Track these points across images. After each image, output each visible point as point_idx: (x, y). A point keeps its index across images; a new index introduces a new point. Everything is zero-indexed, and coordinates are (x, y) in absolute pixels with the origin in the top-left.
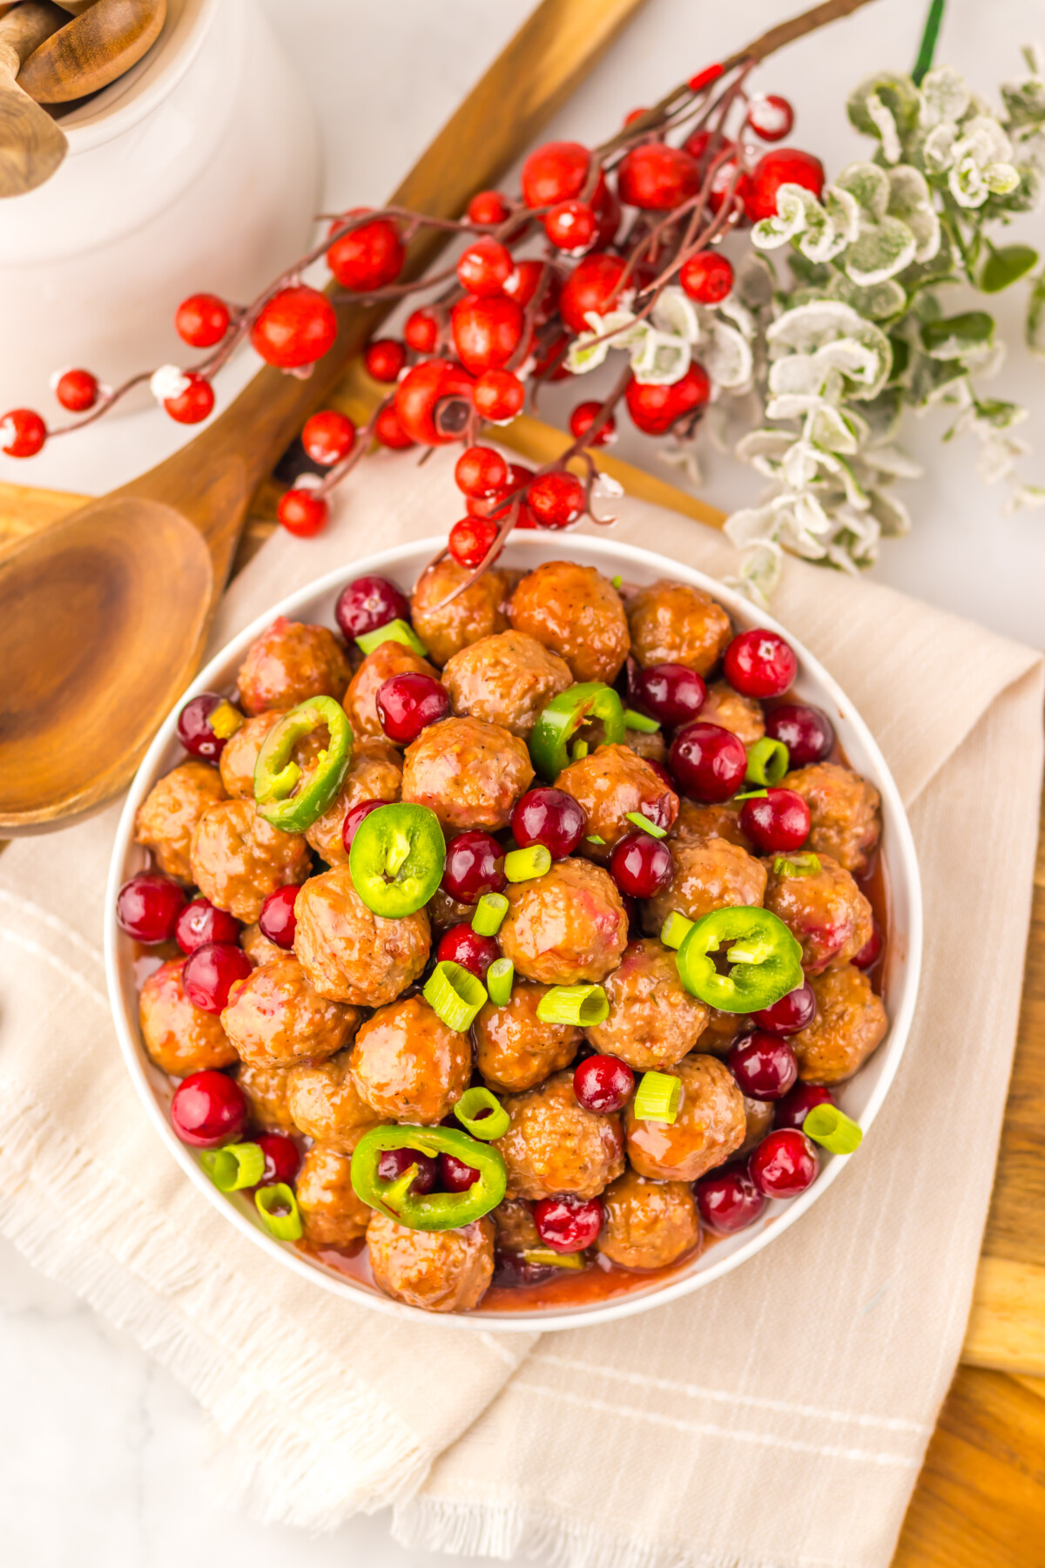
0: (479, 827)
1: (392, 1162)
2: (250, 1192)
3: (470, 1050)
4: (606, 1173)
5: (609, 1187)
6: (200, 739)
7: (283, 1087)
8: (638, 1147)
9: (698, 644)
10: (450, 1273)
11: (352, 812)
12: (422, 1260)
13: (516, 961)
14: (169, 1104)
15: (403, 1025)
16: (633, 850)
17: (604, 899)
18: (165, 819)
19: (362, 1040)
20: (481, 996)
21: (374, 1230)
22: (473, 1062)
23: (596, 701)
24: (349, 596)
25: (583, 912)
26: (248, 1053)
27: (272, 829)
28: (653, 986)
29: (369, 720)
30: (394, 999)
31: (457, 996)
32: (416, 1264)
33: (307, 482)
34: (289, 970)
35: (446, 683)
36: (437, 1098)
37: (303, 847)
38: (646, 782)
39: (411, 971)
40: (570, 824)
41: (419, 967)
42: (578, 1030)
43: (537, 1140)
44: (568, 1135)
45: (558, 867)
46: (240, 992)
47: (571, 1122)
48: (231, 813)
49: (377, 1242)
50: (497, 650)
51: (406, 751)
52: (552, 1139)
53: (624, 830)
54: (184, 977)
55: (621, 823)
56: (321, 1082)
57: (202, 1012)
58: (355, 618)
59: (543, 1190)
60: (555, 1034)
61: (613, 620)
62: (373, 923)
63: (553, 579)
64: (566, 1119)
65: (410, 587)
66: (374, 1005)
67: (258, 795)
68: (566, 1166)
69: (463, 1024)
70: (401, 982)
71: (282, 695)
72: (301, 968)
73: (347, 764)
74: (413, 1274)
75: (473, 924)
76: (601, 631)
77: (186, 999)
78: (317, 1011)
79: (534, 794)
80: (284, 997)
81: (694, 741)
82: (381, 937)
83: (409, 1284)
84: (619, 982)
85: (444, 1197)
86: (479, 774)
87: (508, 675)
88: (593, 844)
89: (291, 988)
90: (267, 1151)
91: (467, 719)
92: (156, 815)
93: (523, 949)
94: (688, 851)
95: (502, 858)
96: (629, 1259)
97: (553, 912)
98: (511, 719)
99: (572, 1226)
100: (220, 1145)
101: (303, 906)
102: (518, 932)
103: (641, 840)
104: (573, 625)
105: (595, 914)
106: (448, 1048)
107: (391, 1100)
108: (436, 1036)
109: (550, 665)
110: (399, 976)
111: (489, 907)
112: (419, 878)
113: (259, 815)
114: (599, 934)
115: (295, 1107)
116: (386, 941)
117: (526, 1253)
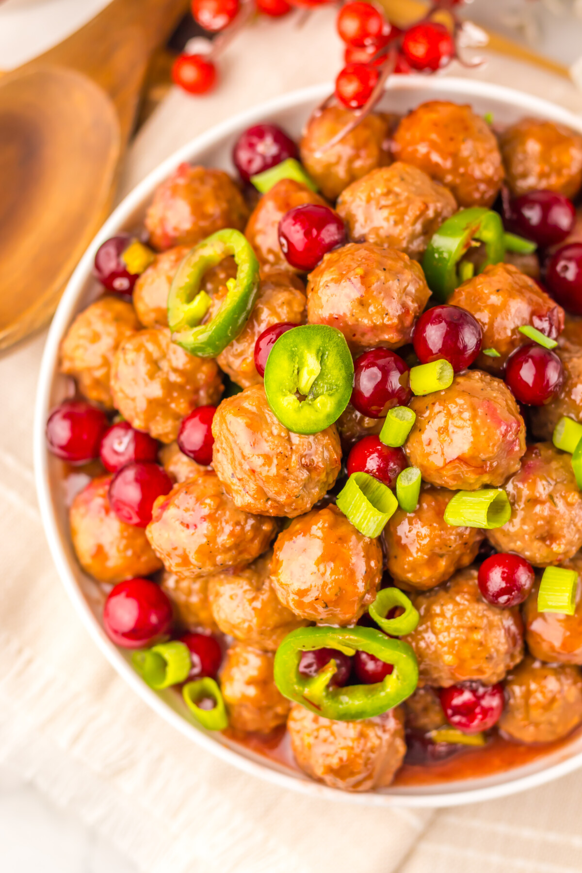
0: (382, 345)
1: (309, 659)
2: (178, 687)
3: (381, 554)
4: (508, 660)
5: (509, 672)
6: (115, 275)
7: (205, 590)
8: (539, 635)
9: (565, 172)
10: (368, 759)
11: (262, 336)
12: (343, 748)
13: (424, 469)
14: (101, 609)
15: (320, 534)
16: (527, 361)
17: (506, 408)
18: (86, 349)
19: (280, 549)
20: (392, 504)
21: (295, 720)
22: (384, 565)
23: (483, 224)
24: (244, 141)
25: (489, 421)
26: (173, 564)
27: (186, 354)
28: (551, 488)
29: (270, 251)
30: (310, 509)
31: (370, 505)
32: (336, 752)
33: (197, 47)
34: (209, 486)
35: (341, 212)
36: (354, 601)
37: (215, 370)
38: (535, 298)
39: (325, 483)
40: (469, 339)
41: (332, 480)
42: (480, 531)
43: (446, 634)
44: (474, 628)
45: (460, 380)
46: (164, 507)
47: (477, 616)
48: (148, 341)
49: (298, 732)
50: (388, 180)
51: (310, 277)
52: (460, 633)
53: (517, 343)
54: (109, 495)
55: (515, 337)
56: (242, 587)
57: (128, 525)
58: (250, 162)
59: (451, 679)
60: (461, 535)
61: (490, 151)
62: (289, 440)
63: (433, 116)
64: (473, 613)
65: (298, 130)
66: (290, 516)
67: (172, 322)
68: (473, 657)
69: (376, 530)
70: (317, 493)
71: (188, 233)
72: (220, 484)
73: (255, 291)
74: (334, 762)
75: (381, 436)
76: (480, 161)
77: (113, 514)
78: (238, 523)
79: (432, 312)
80: (206, 511)
81: (570, 259)
82: (297, 453)
83: (330, 770)
84: (520, 485)
85: (360, 689)
86: (382, 295)
87: (400, 202)
88: (488, 357)
89: (212, 503)
90: (192, 649)
91: (365, 245)
92: (77, 347)
93: (431, 458)
94: (575, 360)
95: (407, 372)
96: (528, 735)
97: (460, 423)
98: (404, 244)
99: (478, 710)
100: (149, 646)
101: (221, 426)
102: (425, 442)
103: (533, 351)
104: (455, 156)
105: (499, 422)
106: (362, 554)
107: (311, 605)
108: (351, 543)
109: (437, 193)
110: (314, 488)
111: (397, 420)
112: (330, 395)
113: (174, 342)
114: (503, 441)
115: (218, 612)
116: (302, 456)
117: (433, 734)
